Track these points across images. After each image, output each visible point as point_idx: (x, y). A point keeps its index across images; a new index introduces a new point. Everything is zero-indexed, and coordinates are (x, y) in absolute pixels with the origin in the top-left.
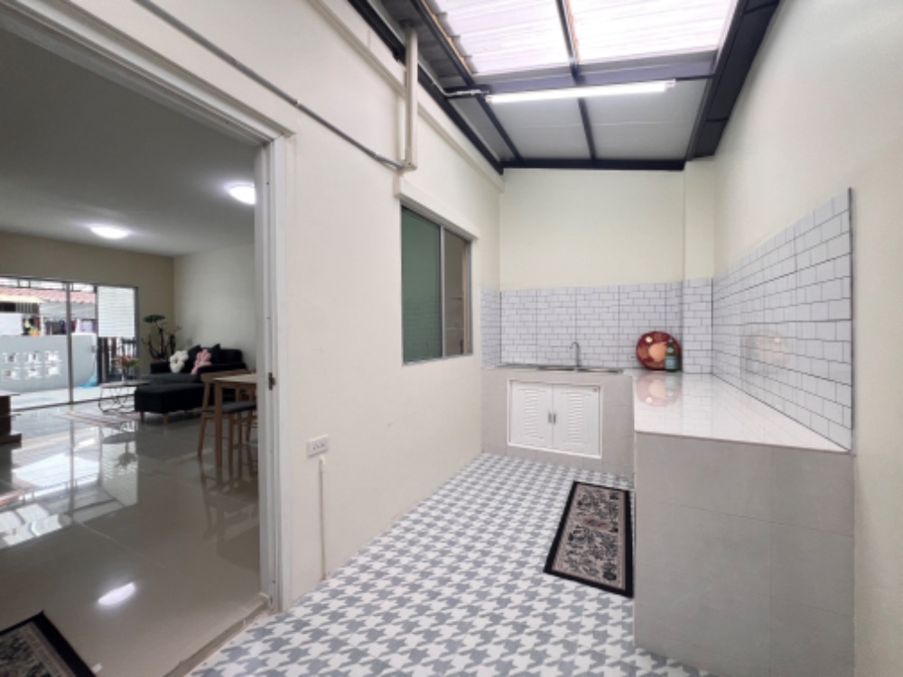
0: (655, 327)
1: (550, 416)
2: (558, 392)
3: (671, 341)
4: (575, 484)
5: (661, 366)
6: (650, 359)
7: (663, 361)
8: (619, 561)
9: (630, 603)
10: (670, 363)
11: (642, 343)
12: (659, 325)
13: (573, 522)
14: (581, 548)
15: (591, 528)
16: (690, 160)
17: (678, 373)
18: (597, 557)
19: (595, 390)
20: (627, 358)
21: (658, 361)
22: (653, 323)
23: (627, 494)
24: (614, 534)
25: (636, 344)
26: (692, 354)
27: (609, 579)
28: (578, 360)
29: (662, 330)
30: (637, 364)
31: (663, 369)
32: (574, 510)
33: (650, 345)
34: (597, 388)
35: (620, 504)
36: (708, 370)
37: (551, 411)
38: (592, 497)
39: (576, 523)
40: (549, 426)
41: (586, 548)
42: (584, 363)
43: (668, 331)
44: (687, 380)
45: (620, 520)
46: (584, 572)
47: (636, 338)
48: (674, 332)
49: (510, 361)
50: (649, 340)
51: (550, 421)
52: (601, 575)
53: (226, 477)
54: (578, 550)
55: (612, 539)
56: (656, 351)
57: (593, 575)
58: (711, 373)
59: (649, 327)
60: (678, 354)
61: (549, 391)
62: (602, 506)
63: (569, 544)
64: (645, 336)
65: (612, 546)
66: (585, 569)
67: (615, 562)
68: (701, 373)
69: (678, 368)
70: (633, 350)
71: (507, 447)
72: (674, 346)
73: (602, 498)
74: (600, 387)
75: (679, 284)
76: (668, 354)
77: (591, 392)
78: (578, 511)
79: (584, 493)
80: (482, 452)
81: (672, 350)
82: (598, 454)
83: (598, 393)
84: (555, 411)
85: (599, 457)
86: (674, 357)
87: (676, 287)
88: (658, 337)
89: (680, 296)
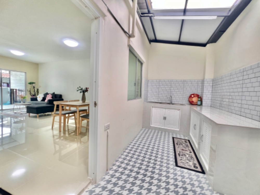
0: (194, 92)
1: (164, 117)
2: (167, 110)
3: (199, 97)
4: (173, 138)
5: (196, 104)
6: (193, 102)
7: (197, 102)
8: (196, 162)
9: (205, 176)
10: (199, 103)
11: (190, 97)
13: (178, 151)
14: (184, 158)
15: (184, 152)
16: (208, 44)
17: (201, 106)
18: (189, 161)
19: (178, 110)
20: (186, 101)
21: (195, 102)
22: (194, 91)
23: (189, 141)
24: (191, 154)
25: (188, 97)
26: (206, 100)
27: (196, 168)
28: (171, 101)
29: (196, 93)
30: (188, 103)
31: (197, 105)
32: (176, 146)
33: (193, 97)
34: (179, 110)
35: (188, 143)
36: (210, 105)
37: (164, 116)
38: (180, 142)
39: (179, 150)
40: (164, 121)
41: (185, 158)
42: (173, 102)
43: (198, 94)
44: (203, 107)
45: (190, 148)
46: (187, 166)
47: (189, 95)
48: (200, 94)
49: (150, 101)
50: (193, 96)
51: (164, 119)
52: (193, 167)
53: (62, 135)
54: (183, 159)
55: (191, 155)
56: (195, 99)
57: (191, 167)
58: (211, 106)
59: (193, 92)
60: (201, 101)
61: (164, 110)
62: (184, 145)
63: (180, 157)
64: (191, 95)
65: (192, 157)
66: (187, 165)
67: (195, 163)
68: (208, 106)
69: (201, 104)
70: (187, 99)
71: (150, 126)
72: (200, 98)
73: (183, 142)
74: (180, 109)
75: (202, 80)
76: (198, 100)
77: (177, 111)
78: (178, 146)
79: (177, 141)
80: (143, 128)
81: (199, 99)
82: (178, 129)
83: (179, 111)
84: (166, 116)
85: (178, 130)
86: (200, 101)
87: (201, 81)
88: (195, 95)
89: (202, 84)
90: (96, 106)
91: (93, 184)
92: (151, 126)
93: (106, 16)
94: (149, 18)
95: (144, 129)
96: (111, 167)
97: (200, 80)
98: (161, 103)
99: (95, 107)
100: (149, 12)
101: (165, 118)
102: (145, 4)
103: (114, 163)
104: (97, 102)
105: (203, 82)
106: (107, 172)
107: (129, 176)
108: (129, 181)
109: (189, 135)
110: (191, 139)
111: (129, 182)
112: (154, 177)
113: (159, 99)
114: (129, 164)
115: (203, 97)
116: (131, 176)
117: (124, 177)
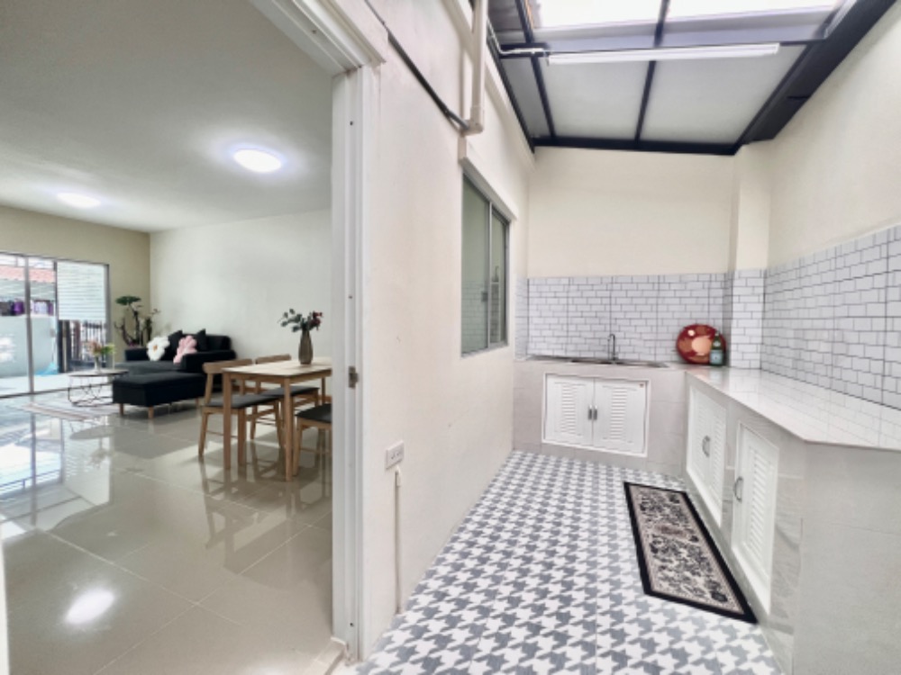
0: (696, 319)
1: (590, 412)
2: (599, 385)
3: (717, 335)
4: (627, 486)
5: (705, 360)
6: (693, 353)
7: (708, 355)
8: (717, 576)
9: (758, 631)
10: (716, 357)
11: (684, 335)
12: (702, 318)
13: (648, 533)
14: (671, 562)
15: (670, 537)
16: (745, 143)
17: (724, 367)
18: (694, 574)
19: (642, 385)
20: (667, 352)
21: (702, 354)
22: (694, 315)
23: (684, 495)
24: (697, 544)
25: (676, 336)
26: (741, 348)
27: (721, 601)
28: (614, 353)
29: (704, 322)
30: (675, 357)
31: (708, 364)
32: (641, 517)
33: (692, 338)
34: (644, 383)
35: (683, 505)
36: (757, 364)
37: (591, 407)
38: (652, 501)
39: (650, 532)
40: (589, 423)
41: (676, 563)
42: (620, 357)
43: (711, 323)
44: (732, 373)
45: (692, 525)
46: (689, 592)
47: (676, 330)
48: (717, 324)
50: (691, 333)
51: (590, 417)
52: (708, 595)
53: (234, 477)
54: (670, 565)
55: (697, 550)
56: (700, 345)
57: (700, 596)
58: (761, 369)
59: (691, 319)
60: (725, 350)
61: (590, 385)
62: (667, 511)
63: (655, 557)
64: (687, 329)
65: (703, 559)
66: (689, 589)
67: (715, 579)
68: (750, 369)
69: (725, 362)
70: (672, 344)
71: (541, 445)
72: (721, 341)
73: (662, 500)
74: (647, 382)
75: (725, 275)
76: (714, 348)
77: (637, 387)
78: (646, 517)
79: (640, 496)
80: (514, 449)
81: (717, 344)
82: (643, 452)
83: (644, 388)
84: (596, 407)
85: (644, 455)
86: (721, 351)
87: (721, 278)
88: (701, 330)
89: (725, 288)
90: (357, 385)
91: (353, 663)
92: (544, 441)
93: (384, 61)
94: (528, 61)
95: (519, 453)
96: (412, 598)
97: (716, 275)
98: (575, 360)
99: (352, 385)
100: (530, 41)
101: (593, 415)
102: (515, 13)
103: (423, 583)
104: (357, 371)
105: (728, 280)
106: (399, 616)
107: (477, 631)
108: (478, 651)
109: (683, 474)
110: (694, 488)
111: (477, 656)
112: (570, 637)
113: (571, 347)
114: (475, 585)
115: (730, 335)
116: (485, 633)
117: (459, 636)
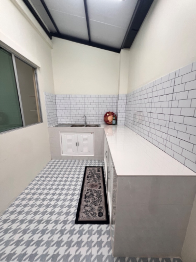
0: (109, 110)
1: (76, 143)
2: (79, 135)
3: (114, 115)
4: (86, 167)
6: (108, 121)
7: (112, 122)
12: (111, 110)
13: (86, 188)
14: (89, 201)
15: (92, 189)
16: (123, 49)
17: (116, 125)
18: (95, 205)
20: (101, 121)
21: (110, 121)
23: (102, 167)
24: (100, 190)
25: (104, 116)
26: (120, 119)
27: (100, 216)
30: (104, 122)
31: (112, 124)
33: (108, 116)
34: (92, 133)
35: (101, 173)
38: (92, 172)
40: (76, 147)
42: (88, 123)
43: (113, 112)
45: (101, 181)
47: (104, 113)
52: (97, 215)
54: (88, 204)
55: (100, 193)
56: (110, 118)
57: (95, 217)
58: (125, 125)
61: (76, 134)
62: (95, 176)
63: (85, 201)
64: (107, 113)
65: (100, 196)
66: (91, 214)
67: (101, 205)
68: (122, 125)
71: (62, 156)
73: (95, 171)
75: (117, 96)
78: (88, 181)
79: (89, 171)
80: (52, 159)
82: (93, 154)
84: (78, 141)
86: (115, 120)
88: (110, 113)
89: (117, 100)
113: (72, 120)
115: (117, 115)
